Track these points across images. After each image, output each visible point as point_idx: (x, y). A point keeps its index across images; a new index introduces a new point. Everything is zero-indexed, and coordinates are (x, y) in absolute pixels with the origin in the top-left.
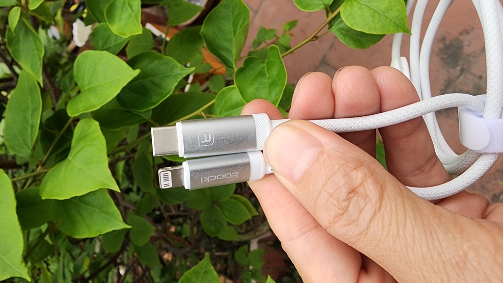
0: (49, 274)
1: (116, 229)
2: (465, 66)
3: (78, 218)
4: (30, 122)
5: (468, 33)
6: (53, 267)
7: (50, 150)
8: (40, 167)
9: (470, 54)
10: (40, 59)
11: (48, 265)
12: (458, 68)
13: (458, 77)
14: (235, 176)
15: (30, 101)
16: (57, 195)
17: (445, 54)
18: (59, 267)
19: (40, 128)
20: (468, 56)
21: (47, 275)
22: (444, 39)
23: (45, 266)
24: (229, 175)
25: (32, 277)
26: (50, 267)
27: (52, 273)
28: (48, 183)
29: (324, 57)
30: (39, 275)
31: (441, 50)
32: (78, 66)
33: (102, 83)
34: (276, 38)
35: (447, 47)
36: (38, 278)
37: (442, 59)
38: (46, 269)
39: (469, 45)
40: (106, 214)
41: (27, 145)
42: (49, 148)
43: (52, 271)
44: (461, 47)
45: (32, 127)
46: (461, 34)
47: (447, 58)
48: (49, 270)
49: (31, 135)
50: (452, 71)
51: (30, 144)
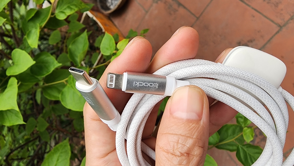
1: (20, 124)
14: (156, 86)
24: (152, 85)
32: (14, 54)
33: (21, 63)
40: (17, 117)
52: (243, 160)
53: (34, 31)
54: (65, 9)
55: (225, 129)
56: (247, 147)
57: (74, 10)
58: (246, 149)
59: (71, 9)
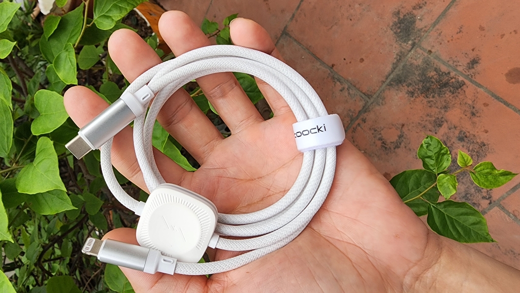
0: (28, 234)
1: (68, 210)
2: (416, 41)
3: (43, 201)
4: (6, 134)
5: (421, 7)
6: (31, 229)
7: (21, 152)
8: (14, 164)
9: (421, 29)
10: (10, 91)
11: (26, 227)
12: (410, 42)
13: (410, 51)
15: (5, 118)
16: (27, 191)
17: (399, 28)
18: (35, 229)
19: (13, 138)
20: (420, 30)
21: (26, 236)
22: (398, 13)
23: (24, 228)
25: (14, 237)
26: (27, 229)
27: (30, 234)
28: (22, 181)
29: (286, 28)
30: (19, 235)
31: (395, 24)
32: (37, 98)
33: (54, 113)
34: (218, 31)
35: (401, 22)
36: (19, 237)
37: (395, 33)
38: (25, 231)
39: (421, 20)
40: (62, 199)
41: (5, 149)
42: (21, 150)
43: (30, 232)
44: (414, 22)
45: (8, 137)
46: (414, 8)
47: (400, 32)
48: (27, 231)
49: (7, 142)
50: (404, 45)
51: (7, 149)
52: (440, 228)
53: (64, 55)
54: (110, 10)
55: (401, 180)
56: (445, 207)
57: (126, 9)
58: (442, 210)
59: (121, 9)
